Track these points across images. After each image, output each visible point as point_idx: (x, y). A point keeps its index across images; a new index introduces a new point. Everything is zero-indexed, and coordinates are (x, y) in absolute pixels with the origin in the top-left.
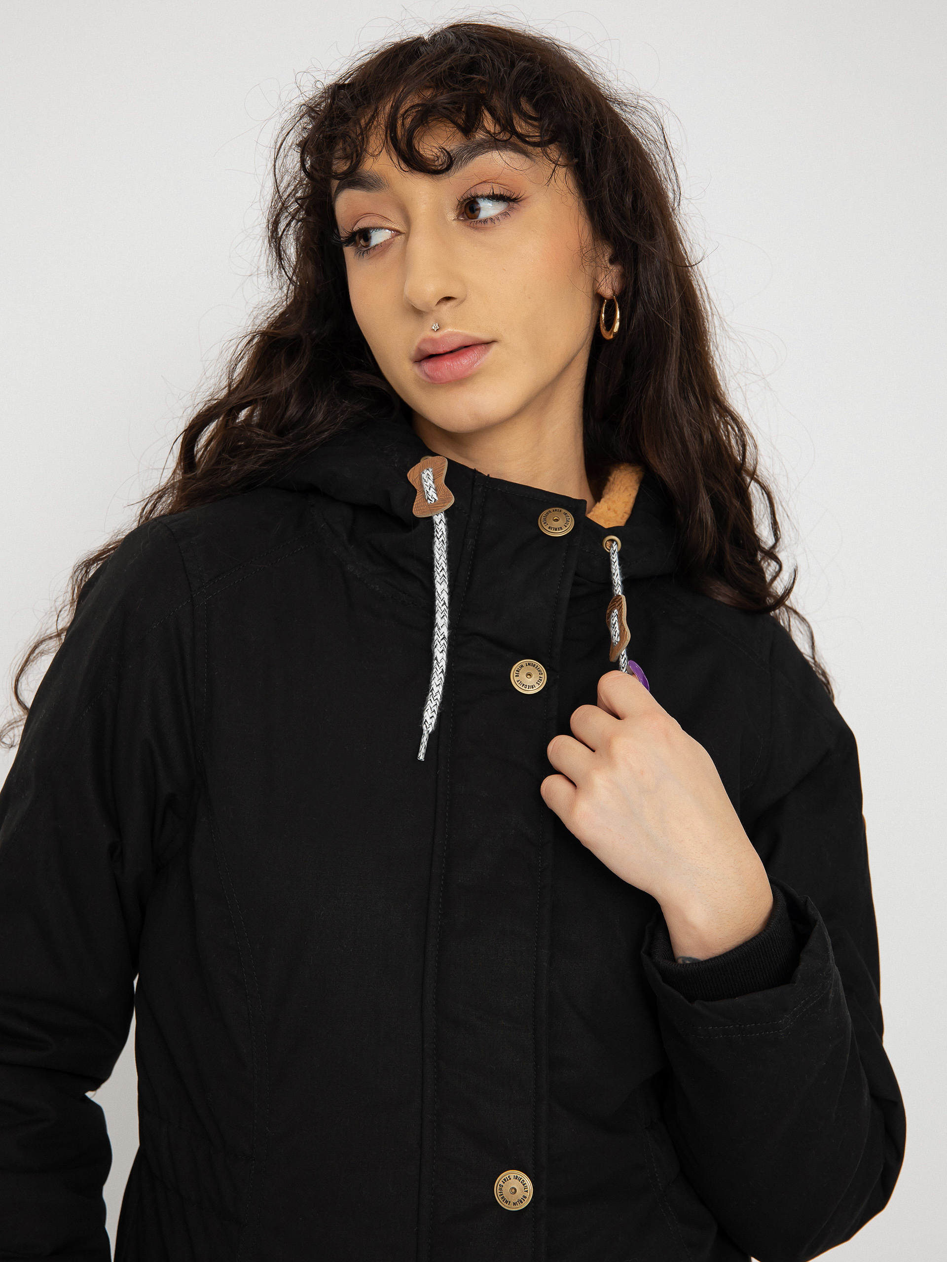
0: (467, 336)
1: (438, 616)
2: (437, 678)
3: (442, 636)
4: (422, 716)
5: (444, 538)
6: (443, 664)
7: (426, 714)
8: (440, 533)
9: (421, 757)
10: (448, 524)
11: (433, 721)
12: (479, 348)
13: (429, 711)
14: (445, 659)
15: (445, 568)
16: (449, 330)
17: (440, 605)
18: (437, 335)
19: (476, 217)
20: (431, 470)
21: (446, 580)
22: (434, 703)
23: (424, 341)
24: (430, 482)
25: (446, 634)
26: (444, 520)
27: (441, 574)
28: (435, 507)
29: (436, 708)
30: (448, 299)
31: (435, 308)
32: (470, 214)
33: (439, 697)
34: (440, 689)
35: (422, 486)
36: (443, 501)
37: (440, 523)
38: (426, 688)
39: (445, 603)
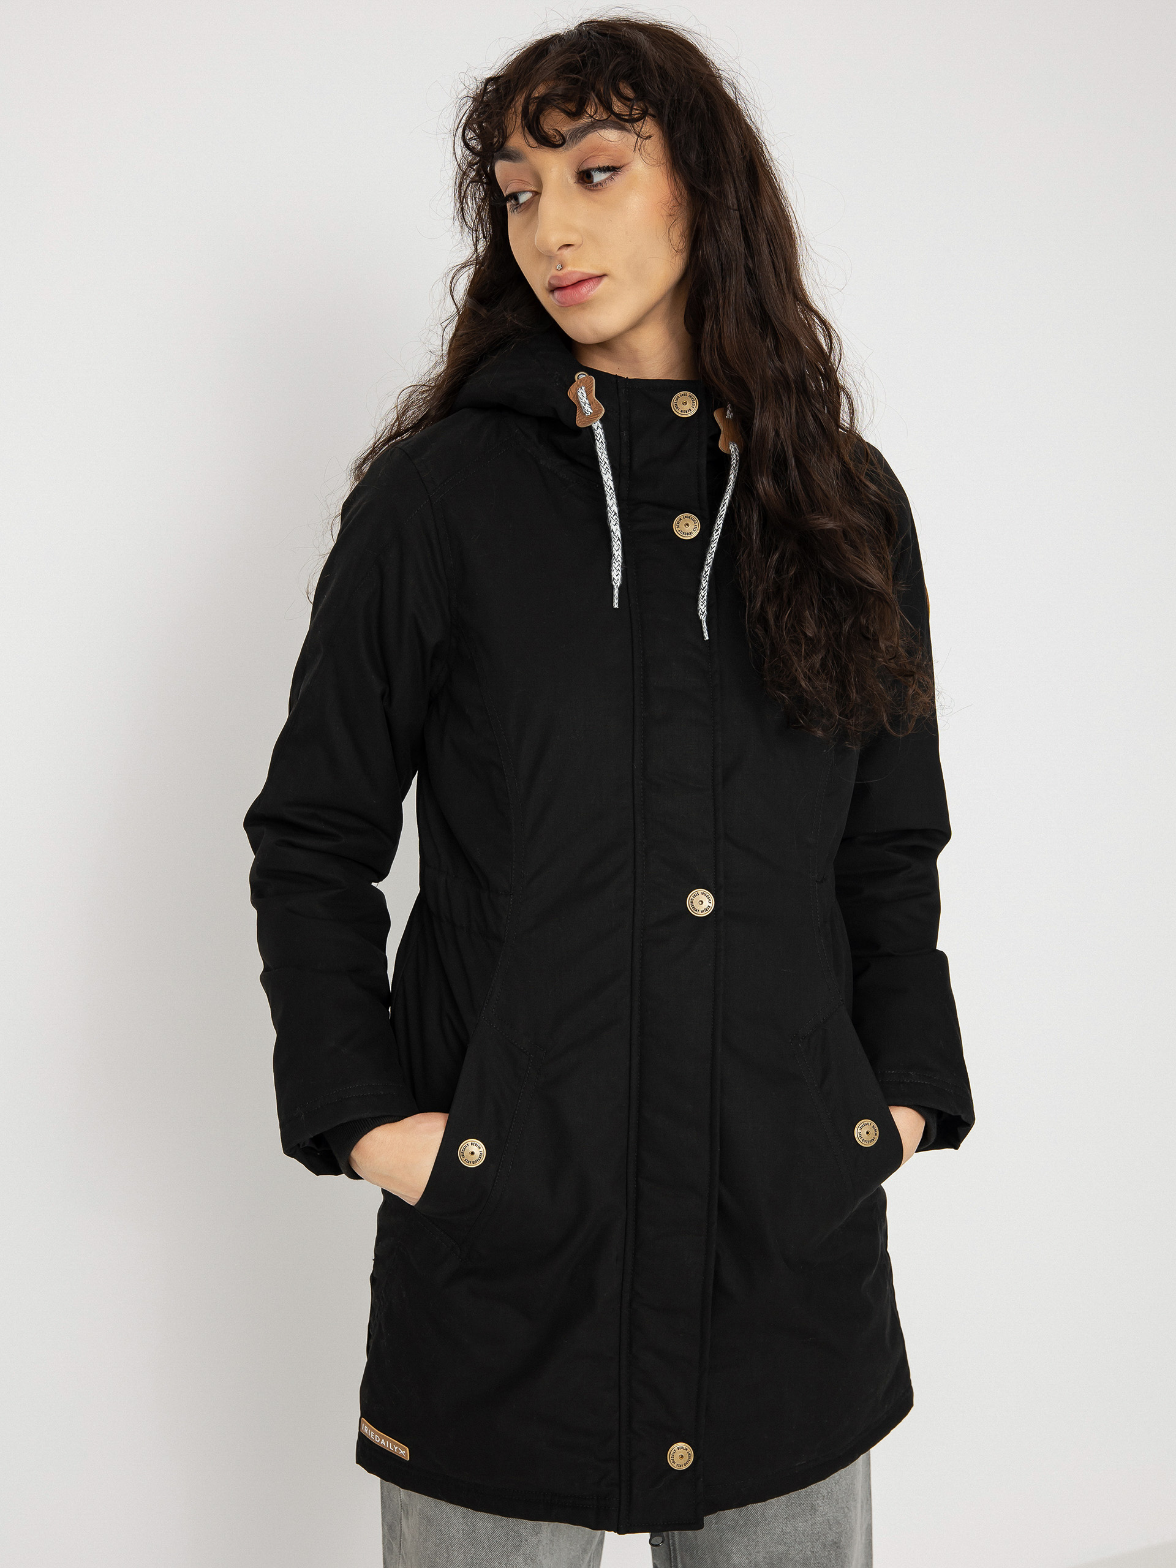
0: (583, 273)
1: (608, 498)
2: (616, 545)
3: (614, 513)
4: (610, 576)
5: (603, 439)
6: (618, 533)
7: (613, 573)
8: (599, 436)
9: (616, 606)
10: (604, 428)
11: (619, 577)
12: (594, 280)
13: (615, 571)
14: (619, 529)
15: (607, 462)
16: (569, 269)
17: (608, 490)
18: (560, 273)
19: (592, 182)
20: (583, 388)
21: (610, 471)
22: (617, 564)
23: (553, 277)
24: (584, 399)
25: (616, 511)
26: (600, 426)
27: (605, 467)
28: (592, 418)
29: (619, 568)
30: (569, 245)
31: (559, 253)
32: (586, 179)
33: (620, 559)
34: (620, 552)
35: (579, 402)
36: (596, 413)
37: (597, 428)
38: (610, 555)
39: (611, 488)
